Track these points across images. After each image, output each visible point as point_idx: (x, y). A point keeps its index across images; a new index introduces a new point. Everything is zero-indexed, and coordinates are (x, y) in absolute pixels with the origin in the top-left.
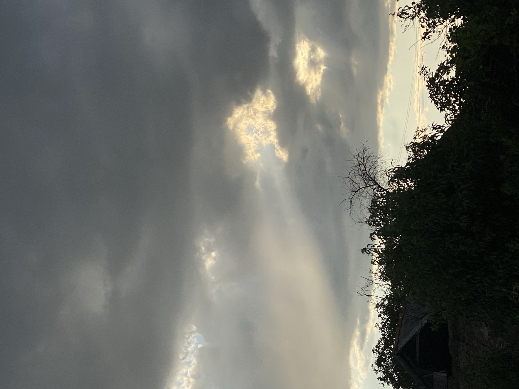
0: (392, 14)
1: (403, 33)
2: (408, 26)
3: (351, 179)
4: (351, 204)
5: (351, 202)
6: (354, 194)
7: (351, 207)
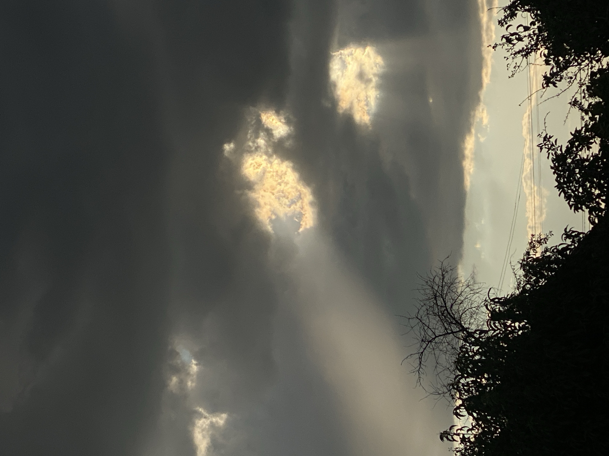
1: (509, 77)
2: (519, 67)
3: (421, 321)
4: (420, 363)
5: (420, 358)
6: (426, 345)
7: (420, 368)
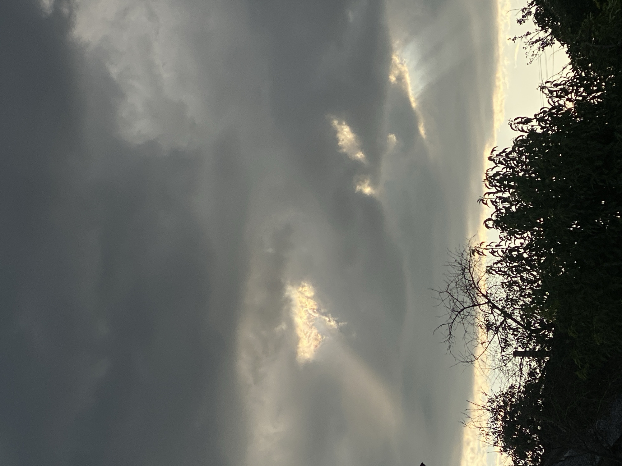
0: (512, 39)
1: (528, 64)
4: (450, 333)
5: (450, 328)
6: (455, 316)
7: (450, 337)
